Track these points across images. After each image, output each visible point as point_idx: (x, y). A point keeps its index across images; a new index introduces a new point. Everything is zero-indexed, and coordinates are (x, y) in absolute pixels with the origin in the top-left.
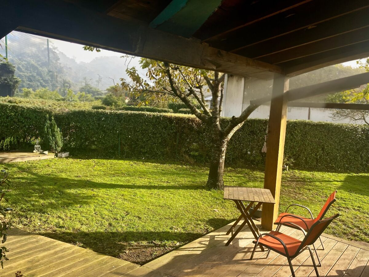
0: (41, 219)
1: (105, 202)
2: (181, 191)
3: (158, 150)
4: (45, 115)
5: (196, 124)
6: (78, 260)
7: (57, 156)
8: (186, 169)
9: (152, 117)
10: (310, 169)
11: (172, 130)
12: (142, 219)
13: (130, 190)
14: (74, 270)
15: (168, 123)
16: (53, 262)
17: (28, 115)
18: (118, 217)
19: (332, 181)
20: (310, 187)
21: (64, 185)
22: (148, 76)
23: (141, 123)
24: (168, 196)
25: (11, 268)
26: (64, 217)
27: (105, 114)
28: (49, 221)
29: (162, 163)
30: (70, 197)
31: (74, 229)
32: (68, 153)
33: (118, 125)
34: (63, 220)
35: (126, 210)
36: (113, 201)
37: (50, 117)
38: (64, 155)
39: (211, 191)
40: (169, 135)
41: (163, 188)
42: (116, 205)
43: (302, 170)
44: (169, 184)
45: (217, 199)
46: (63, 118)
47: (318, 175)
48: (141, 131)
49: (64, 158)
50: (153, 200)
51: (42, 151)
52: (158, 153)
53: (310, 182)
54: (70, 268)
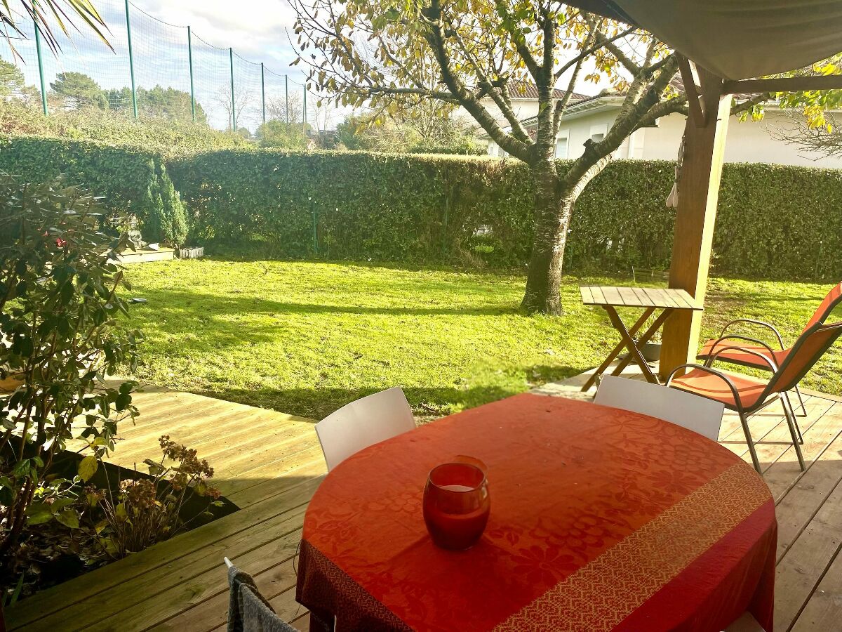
0: (172, 367)
1: (304, 336)
2: (468, 319)
3: (403, 241)
4: (145, 161)
5: (488, 176)
6: (272, 432)
7: (178, 255)
8: (470, 280)
9: (386, 161)
10: (754, 276)
11: (433, 191)
12: (391, 365)
13: (352, 315)
14: (269, 447)
15: (424, 175)
16: (220, 435)
17: (107, 163)
18: (339, 361)
19: (809, 299)
20: (758, 311)
21: (208, 306)
22: (379, 58)
23: (361, 176)
24: (438, 326)
25: (137, 445)
26: (221, 364)
27: (281, 156)
28: (191, 370)
29: (411, 269)
30: (225, 328)
31: (247, 384)
32: (201, 249)
33: (309, 182)
34: (221, 368)
35: (354, 349)
36: (322, 334)
37: (158, 166)
38: (194, 252)
39: (532, 317)
40: (425, 203)
41: (425, 312)
42: (331, 342)
43: (735, 278)
44: (436, 306)
45: (547, 332)
46: (186, 169)
47: (773, 288)
48: (364, 194)
49: (195, 260)
50: (409, 334)
51: (144, 243)
52: (401, 248)
53: (757, 301)
54: (259, 444)
